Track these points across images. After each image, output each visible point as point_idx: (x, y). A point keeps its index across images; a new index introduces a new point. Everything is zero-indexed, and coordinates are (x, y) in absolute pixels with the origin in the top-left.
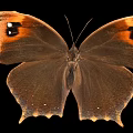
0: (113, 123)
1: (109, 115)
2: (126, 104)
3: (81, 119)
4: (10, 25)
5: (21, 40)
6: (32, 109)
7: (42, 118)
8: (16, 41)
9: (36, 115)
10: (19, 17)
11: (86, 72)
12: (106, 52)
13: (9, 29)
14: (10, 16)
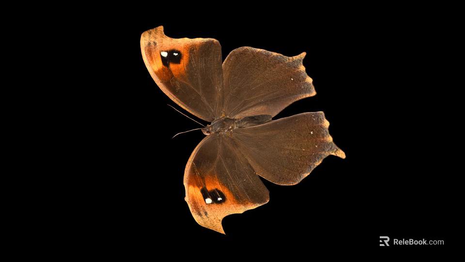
0: (305, 62)
1: (296, 67)
2: (275, 54)
3: (314, 93)
4: (209, 201)
5: (225, 184)
6: (324, 145)
7: (332, 130)
8: (230, 190)
9: (330, 139)
10: (192, 193)
11: (245, 104)
12: (208, 87)
13: (215, 201)
14: (195, 203)
